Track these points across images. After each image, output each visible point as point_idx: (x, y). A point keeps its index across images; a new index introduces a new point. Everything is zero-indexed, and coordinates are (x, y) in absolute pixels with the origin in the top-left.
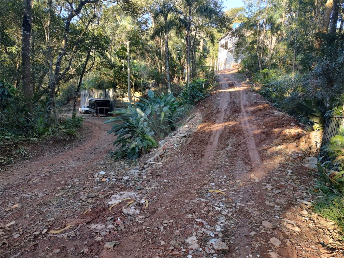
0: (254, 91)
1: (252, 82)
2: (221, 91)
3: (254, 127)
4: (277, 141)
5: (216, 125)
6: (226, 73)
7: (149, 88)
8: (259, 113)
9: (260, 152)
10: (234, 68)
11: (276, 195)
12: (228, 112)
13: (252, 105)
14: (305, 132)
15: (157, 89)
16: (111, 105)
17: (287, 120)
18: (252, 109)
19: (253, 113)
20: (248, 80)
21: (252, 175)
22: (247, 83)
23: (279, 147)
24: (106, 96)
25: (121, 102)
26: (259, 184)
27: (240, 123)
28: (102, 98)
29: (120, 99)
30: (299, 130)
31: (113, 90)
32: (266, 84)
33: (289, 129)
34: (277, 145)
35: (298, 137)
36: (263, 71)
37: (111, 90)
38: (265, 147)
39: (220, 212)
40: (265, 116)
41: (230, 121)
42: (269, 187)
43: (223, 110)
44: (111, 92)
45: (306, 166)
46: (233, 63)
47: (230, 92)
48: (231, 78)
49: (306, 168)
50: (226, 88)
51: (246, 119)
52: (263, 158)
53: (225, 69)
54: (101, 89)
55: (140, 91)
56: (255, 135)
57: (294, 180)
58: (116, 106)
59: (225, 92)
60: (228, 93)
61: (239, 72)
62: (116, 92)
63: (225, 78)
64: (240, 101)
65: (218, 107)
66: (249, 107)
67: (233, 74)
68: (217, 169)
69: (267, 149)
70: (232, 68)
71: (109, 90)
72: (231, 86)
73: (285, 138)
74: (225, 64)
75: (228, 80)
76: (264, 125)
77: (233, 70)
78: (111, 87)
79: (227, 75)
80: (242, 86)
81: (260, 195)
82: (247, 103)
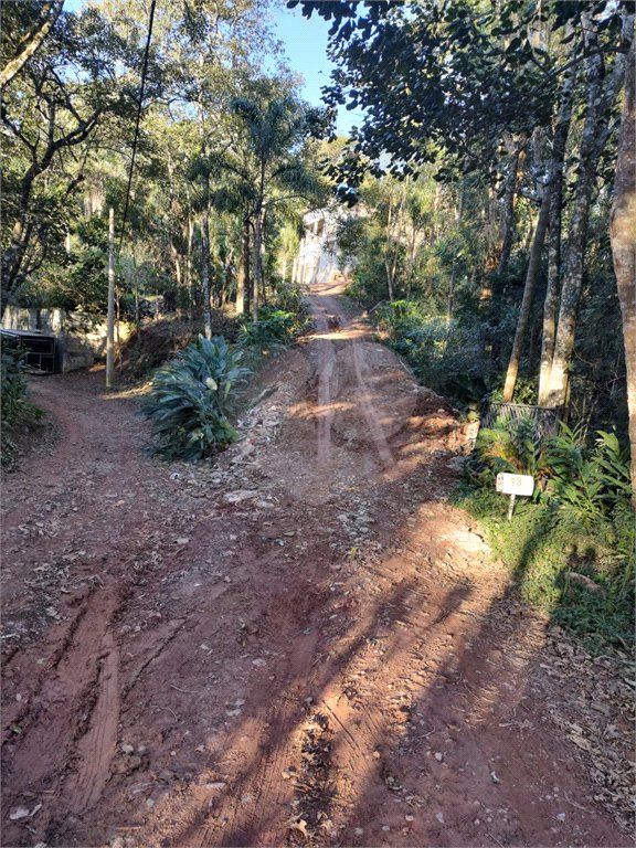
0: (377, 340)
1: (373, 322)
2: (315, 336)
3: (382, 414)
4: (415, 436)
5: (321, 408)
6: (320, 294)
7: (152, 316)
8: (387, 387)
9: (392, 450)
10: (336, 282)
11: (414, 493)
12: (336, 384)
13: (376, 372)
14: (458, 424)
15: (170, 318)
16: (57, 348)
17: (432, 403)
18: (377, 379)
19: (379, 387)
20: (365, 315)
21: (386, 475)
22: (364, 322)
23: (419, 445)
24: (38, 327)
25: (82, 342)
26: (394, 483)
27: (359, 406)
28: (27, 330)
29: (80, 335)
30: (450, 421)
31: (61, 313)
32: (401, 331)
33: (435, 417)
34: (415, 442)
35: (447, 431)
36: (396, 304)
37: (57, 312)
38: (399, 443)
39: (359, 503)
40: (397, 395)
41: (341, 401)
42: (406, 486)
43: (326, 380)
44: (56, 318)
45: (450, 466)
46: (334, 270)
47: (333, 341)
48: (332, 306)
49: (450, 469)
50: (324, 331)
51: (368, 397)
52: (397, 456)
53: (316, 282)
54: (25, 307)
55: (130, 319)
56: (384, 427)
57: (434, 482)
58: (69, 350)
59: (323, 339)
60: (331, 344)
61: (347, 293)
62: (69, 318)
63: (319, 305)
64: (354, 362)
65: (317, 373)
66: (370, 376)
67: (334, 297)
68: (340, 469)
69: (403, 446)
70: (330, 280)
71: (51, 312)
72: (334, 326)
73: (428, 431)
74: (317, 269)
75: (326, 312)
76: (397, 410)
77: (334, 287)
78: (55, 306)
79: (321, 297)
80: (355, 328)
81: (397, 493)
82: (366, 366)
